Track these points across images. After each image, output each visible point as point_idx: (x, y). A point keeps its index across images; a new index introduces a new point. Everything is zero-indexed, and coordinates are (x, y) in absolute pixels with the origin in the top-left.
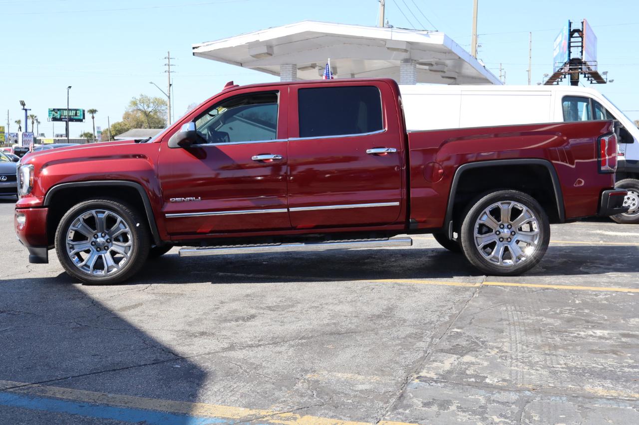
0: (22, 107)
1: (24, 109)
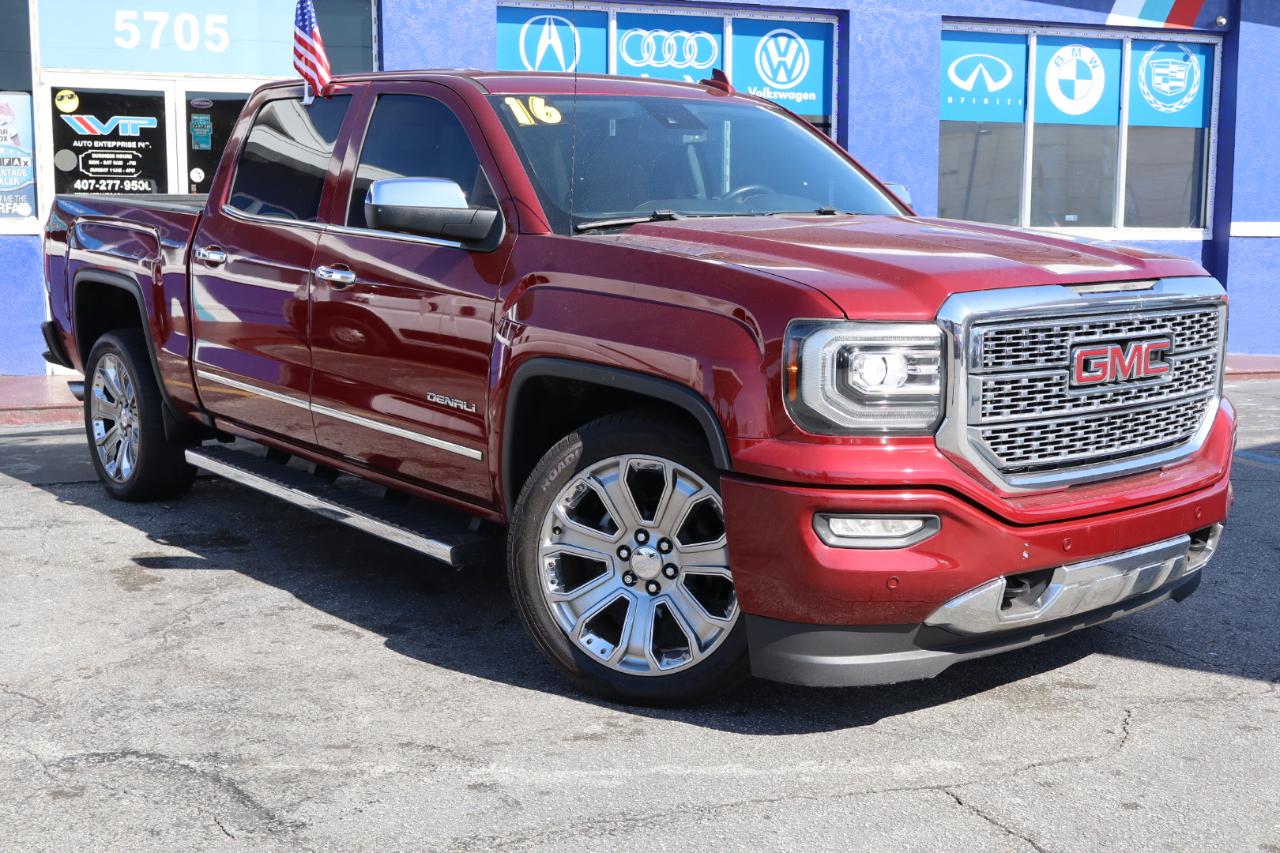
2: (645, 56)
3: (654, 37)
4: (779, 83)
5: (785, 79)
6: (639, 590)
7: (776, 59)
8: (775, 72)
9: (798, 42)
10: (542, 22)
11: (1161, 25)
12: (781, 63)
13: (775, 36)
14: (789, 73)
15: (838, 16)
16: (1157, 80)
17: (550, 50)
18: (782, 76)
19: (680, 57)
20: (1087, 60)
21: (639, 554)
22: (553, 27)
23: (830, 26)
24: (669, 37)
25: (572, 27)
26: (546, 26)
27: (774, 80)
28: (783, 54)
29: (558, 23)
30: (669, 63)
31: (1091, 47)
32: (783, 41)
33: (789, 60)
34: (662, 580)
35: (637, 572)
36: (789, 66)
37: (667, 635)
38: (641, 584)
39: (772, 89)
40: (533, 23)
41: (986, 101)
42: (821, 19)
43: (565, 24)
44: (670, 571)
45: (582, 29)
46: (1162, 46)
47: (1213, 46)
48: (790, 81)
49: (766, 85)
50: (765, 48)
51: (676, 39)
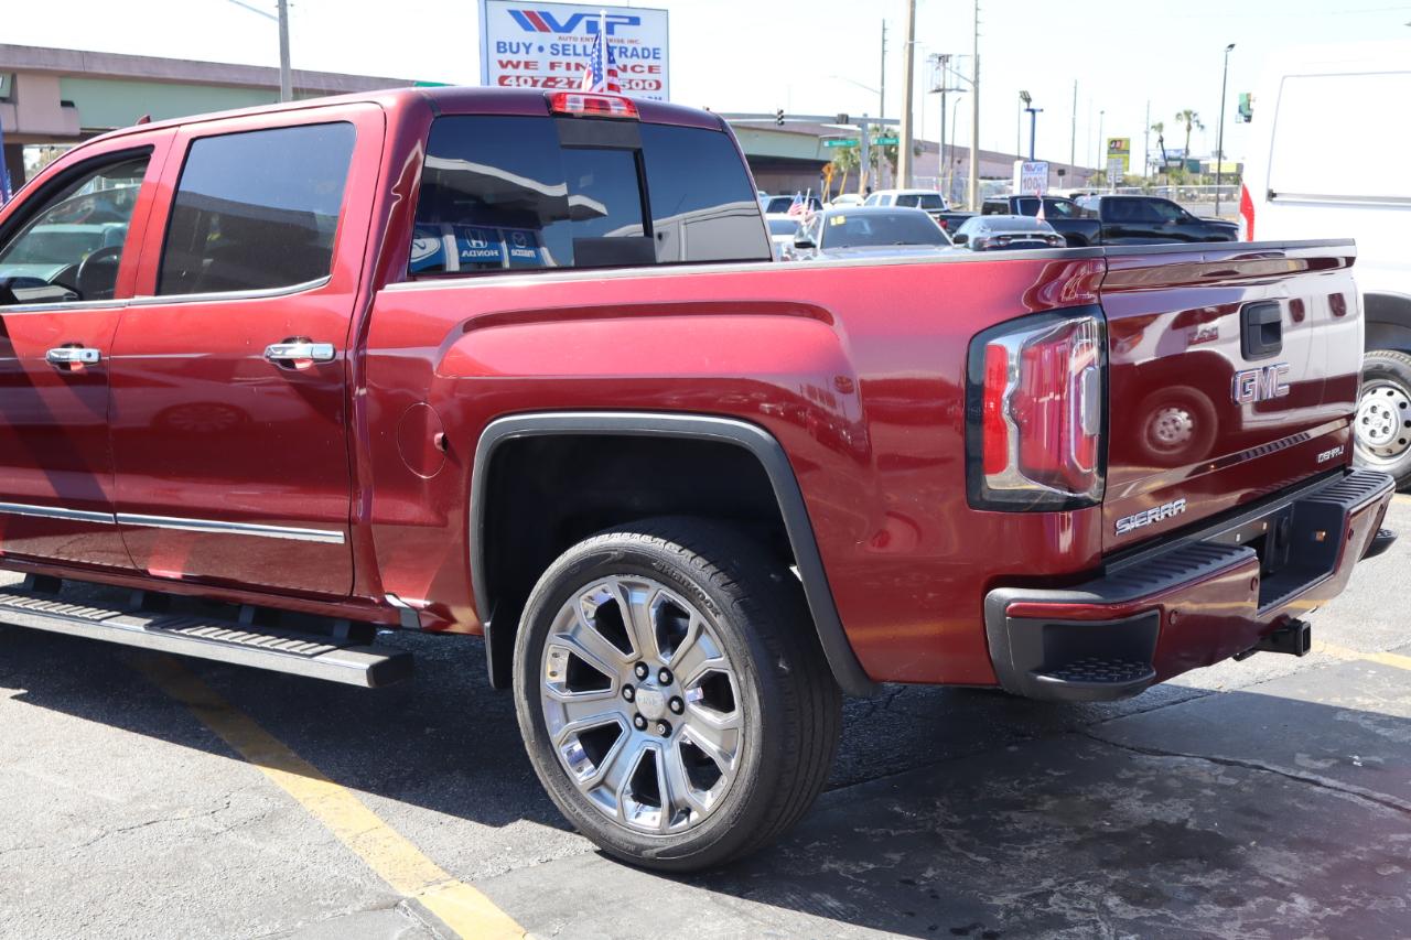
0: (1025, 105)
1: (1028, 110)
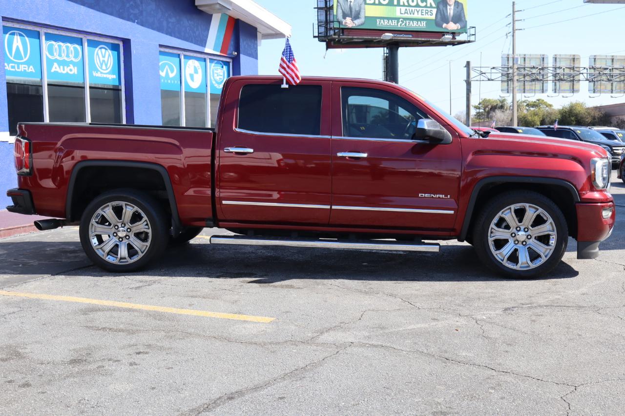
2: (55, 54)
3: (58, 45)
4: (103, 70)
5: (105, 68)
6: (520, 245)
7: (102, 59)
8: (102, 65)
9: (108, 52)
10: (13, 34)
11: (219, 53)
12: (104, 61)
13: (101, 48)
14: (106, 65)
15: (122, 41)
16: (216, 75)
17: (18, 48)
18: (104, 67)
19: (68, 56)
20: (196, 66)
21: (518, 235)
22: (18, 37)
23: (118, 45)
24: (63, 45)
25: (26, 38)
26: (16, 36)
27: (101, 68)
28: (104, 57)
29: (20, 35)
30: (64, 58)
31: (197, 60)
32: (103, 50)
33: (106, 59)
34: (527, 240)
35: (519, 240)
36: (106, 62)
37: (534, 256)
38: (520, 243)
39: (101, 73)
40: (10, 34)
41: (169, 81)
42: (116, 42)
43: (23, 36)
44: (529, 237)
45: (30, 39)
46: (216, 62)
47: (229, 62)
48: (107, 69)
49: (99, 71)
50: (97, 54)
51: (66, 46)
